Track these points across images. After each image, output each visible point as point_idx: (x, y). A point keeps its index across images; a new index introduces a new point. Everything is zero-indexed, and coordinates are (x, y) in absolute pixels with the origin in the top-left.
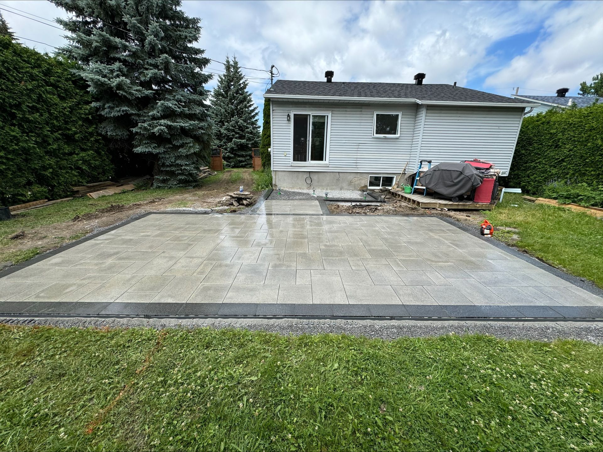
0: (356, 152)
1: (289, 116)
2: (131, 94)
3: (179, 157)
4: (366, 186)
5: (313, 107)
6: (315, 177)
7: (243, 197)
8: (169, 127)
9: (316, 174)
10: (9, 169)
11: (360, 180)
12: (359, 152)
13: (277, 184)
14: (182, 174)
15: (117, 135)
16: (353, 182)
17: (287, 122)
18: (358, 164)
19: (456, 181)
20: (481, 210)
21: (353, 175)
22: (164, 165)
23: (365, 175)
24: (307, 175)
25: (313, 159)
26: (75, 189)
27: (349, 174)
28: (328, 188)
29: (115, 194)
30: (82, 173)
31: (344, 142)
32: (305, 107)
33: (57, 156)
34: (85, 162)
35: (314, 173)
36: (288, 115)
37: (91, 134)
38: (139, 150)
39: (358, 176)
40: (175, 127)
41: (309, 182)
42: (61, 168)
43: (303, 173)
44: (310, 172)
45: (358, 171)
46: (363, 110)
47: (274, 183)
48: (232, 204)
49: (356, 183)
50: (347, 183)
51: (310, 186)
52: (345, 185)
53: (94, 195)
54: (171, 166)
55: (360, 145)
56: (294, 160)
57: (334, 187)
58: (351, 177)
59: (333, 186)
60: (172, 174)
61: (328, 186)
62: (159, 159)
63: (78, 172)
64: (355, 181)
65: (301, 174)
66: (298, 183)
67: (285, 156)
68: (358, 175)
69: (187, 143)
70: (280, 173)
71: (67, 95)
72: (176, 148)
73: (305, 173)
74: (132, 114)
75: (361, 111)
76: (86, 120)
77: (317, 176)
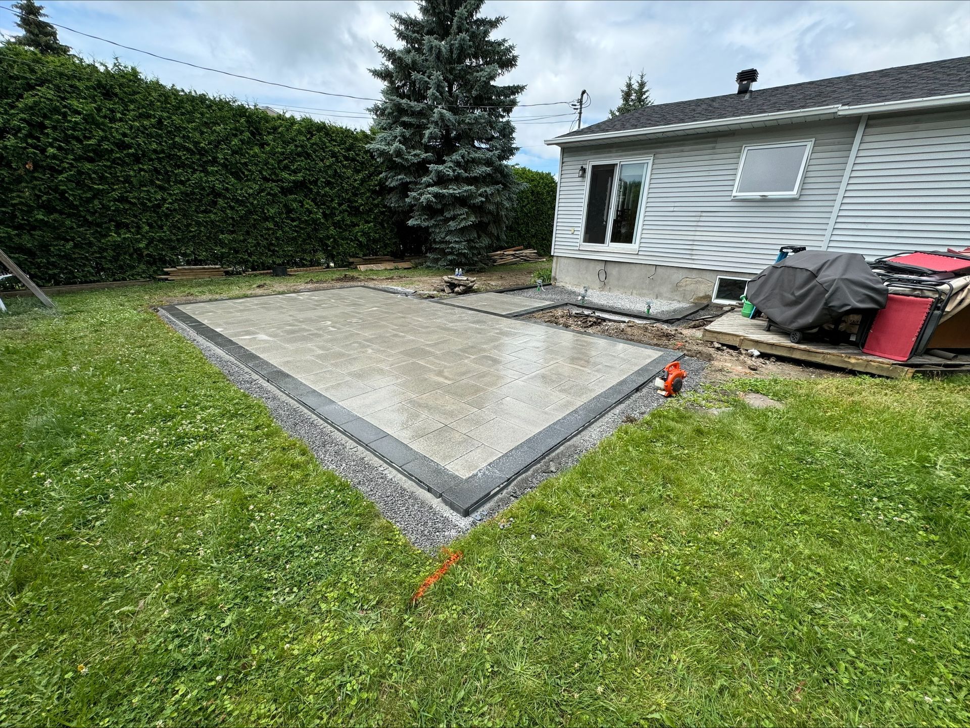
0: (693, 229)
1: (583, 170)
2: (407, 160)
3: (449, 232)
4: (710, 297)
5: (623, 151)
6: (613, 271)
7: (456, 282)
8: (436, 195)
9: (617, 265)
10: (300, 236)
11: (696, 283)
12: (699, 229)
13: (557, 277)
14: (451, 253)
15: (399, 206)
16: (681, 286)
17: (580, 179)
18: (694, 252)
19: (798, 293)
20: (861, 373)
21: (681, 272)
22: (435, 242)
23: (708, 276)
24: (600, 266)
25: (614, 239)
26: (351, 260)
27: (675, 270)
28: (635, 292)
29: (386, 269)
30: (361, 245)
31: (672, 209)
32: (610, 152)
33: (340, 228)
34: (364, 234)
35: (613, 264)
36: (582, 167)
37: (377, 206)
38: (411, 223)
39: (694, 276)
40: (443, 196)
41: (603, 277)
42: (343, 239)
43: (597, 263)
44: (606, 261)
45: (694, 266)
46: (718, 145)
47: (553, 274)
48: (443, 290)
49: (688, 288)
50: (670, 286)
51: (604, 285)
52: (664, 289)
53: (362, 268)
54: (441, 242)
55: (704, 214)
56: (585, 241)
57: (644, 291)
58: (677, 276)
59: (643, 289)
60: (443, 252)
61: (635, 288)
62: (430, 234)
63: (357, 244)
64: (686, 285)
65: (592, 264)
66: (587, 279)
67: (573, 234)
68: (694, 274)
69: (459, 215)
70: (563, 260)
71: (363, 168)
72: (447, 220)
73: (600, 263)
74: (410, 183)
75: (714, 148)
76: (374, 192)
77: (617, 269)
